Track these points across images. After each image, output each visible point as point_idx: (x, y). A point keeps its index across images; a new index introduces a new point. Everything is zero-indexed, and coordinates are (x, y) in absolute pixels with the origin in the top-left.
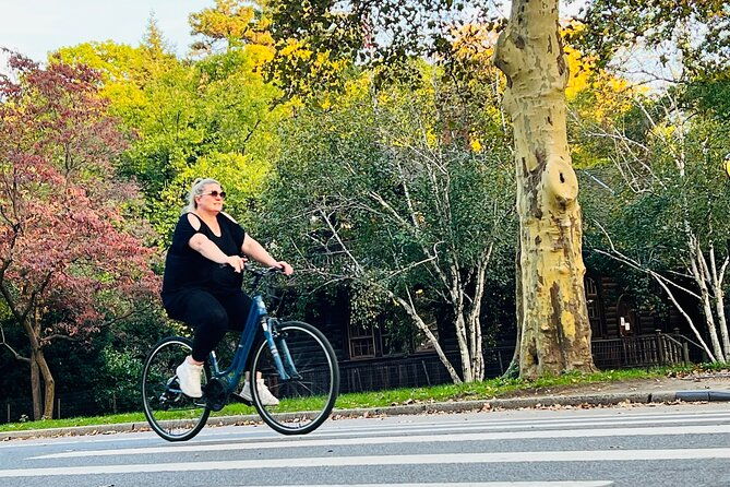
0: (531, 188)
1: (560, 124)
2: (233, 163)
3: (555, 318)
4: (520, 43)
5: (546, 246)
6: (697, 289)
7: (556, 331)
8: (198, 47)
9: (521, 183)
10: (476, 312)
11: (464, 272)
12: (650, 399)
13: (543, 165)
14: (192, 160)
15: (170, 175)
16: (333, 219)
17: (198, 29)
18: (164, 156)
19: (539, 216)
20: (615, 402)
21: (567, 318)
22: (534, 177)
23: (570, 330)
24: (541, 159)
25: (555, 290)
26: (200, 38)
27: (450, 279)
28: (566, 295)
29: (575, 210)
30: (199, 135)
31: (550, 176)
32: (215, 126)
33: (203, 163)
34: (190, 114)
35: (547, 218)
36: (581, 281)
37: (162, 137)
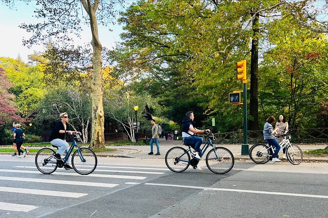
0: (95, 113)
1: (101, 101)
2: (36, 91)
3: (98, 138)
4: (94, 84)
5: (97, 124)
6: (129, 126)
7: (98, 140)
8: (29, 62)
9: (93, 112)
10: (87, 128)
11: (84, 121)
12: (112, 156)
13: (97, 109)
14: (27, 89)
15: (22, 92)
16: (57, 107)
17: (30, 58)
18: (20, 87)
19: (96, 118)
20: (106, 156)
21: (100, 138)
22: (96, 111)
23: (100, 140)
24: (97, 107)
25: (98, 133)
26: (30, 60)
27: (82, 121)
28: (100, 134)
29: (103, 118)
30: (28, 83)
31: (98, 111)
32: (32, 82)
33: (29, 89)
34: (27, 79)
35: (97, 119)
36: (103, 131)
37: (20, 83)
